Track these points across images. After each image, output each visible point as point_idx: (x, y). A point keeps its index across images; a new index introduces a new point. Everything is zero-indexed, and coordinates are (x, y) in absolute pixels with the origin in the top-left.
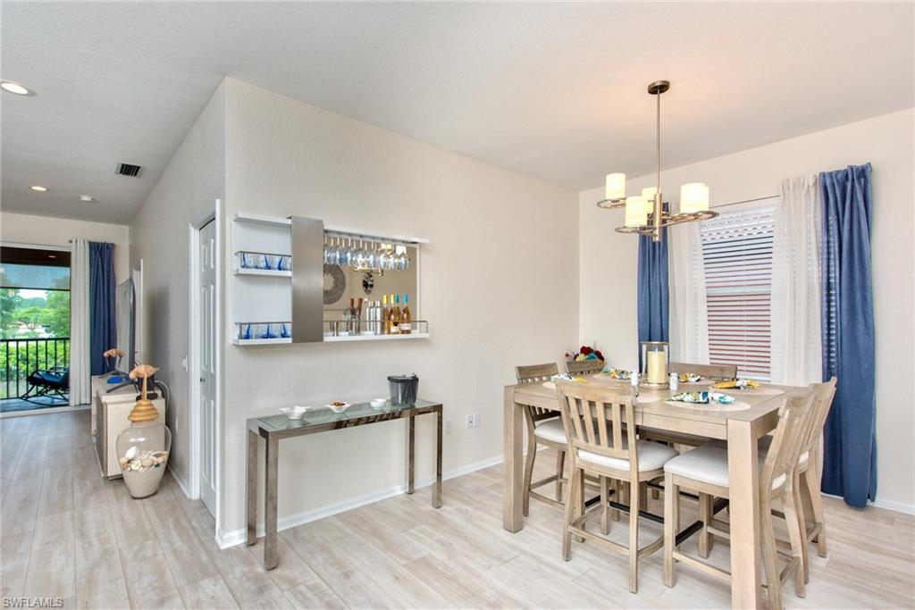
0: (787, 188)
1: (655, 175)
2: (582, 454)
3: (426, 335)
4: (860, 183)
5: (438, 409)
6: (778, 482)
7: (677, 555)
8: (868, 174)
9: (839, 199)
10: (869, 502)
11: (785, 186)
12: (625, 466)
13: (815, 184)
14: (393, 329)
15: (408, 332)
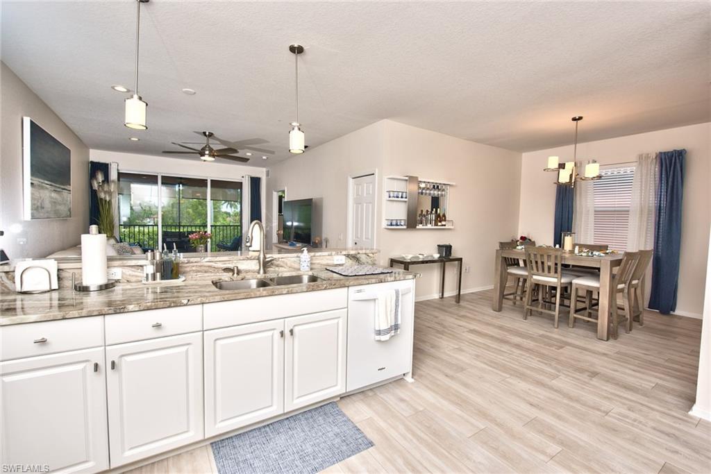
0: (642, 158)
1: (574, 145)
2: (535, 277)
3: (452, 227)
4: (679, 159)
5: (460, 260)
6: (620, 286)
7: (575, 315)
8: (683, 154)
9: (668, 166)
10: (672, 313)
11: (640, 157)
12: (555, 280)
13: (656, 158)
14: (439, 224)
15: (445, 225)
